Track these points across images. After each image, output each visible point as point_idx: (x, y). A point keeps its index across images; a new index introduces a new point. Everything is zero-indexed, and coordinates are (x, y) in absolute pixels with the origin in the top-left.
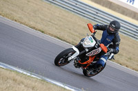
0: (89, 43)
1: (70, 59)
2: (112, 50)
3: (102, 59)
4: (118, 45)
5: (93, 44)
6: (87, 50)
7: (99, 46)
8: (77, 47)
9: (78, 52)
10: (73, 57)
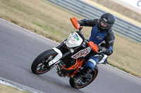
1: (51, 63)
5: (79, 42)
6: (72, 51)
7: (87, 45)
10: (55, 61)
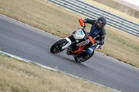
0: (80, 35)
1: (63, 48)
2: (98, 42)
3: (90, 48)
4: (104, 38)
5: (82, 36)
6: (78, 41)
7: (88, 38)
8: (69, 38)
9: (70, 42)
10: (66, 46)
